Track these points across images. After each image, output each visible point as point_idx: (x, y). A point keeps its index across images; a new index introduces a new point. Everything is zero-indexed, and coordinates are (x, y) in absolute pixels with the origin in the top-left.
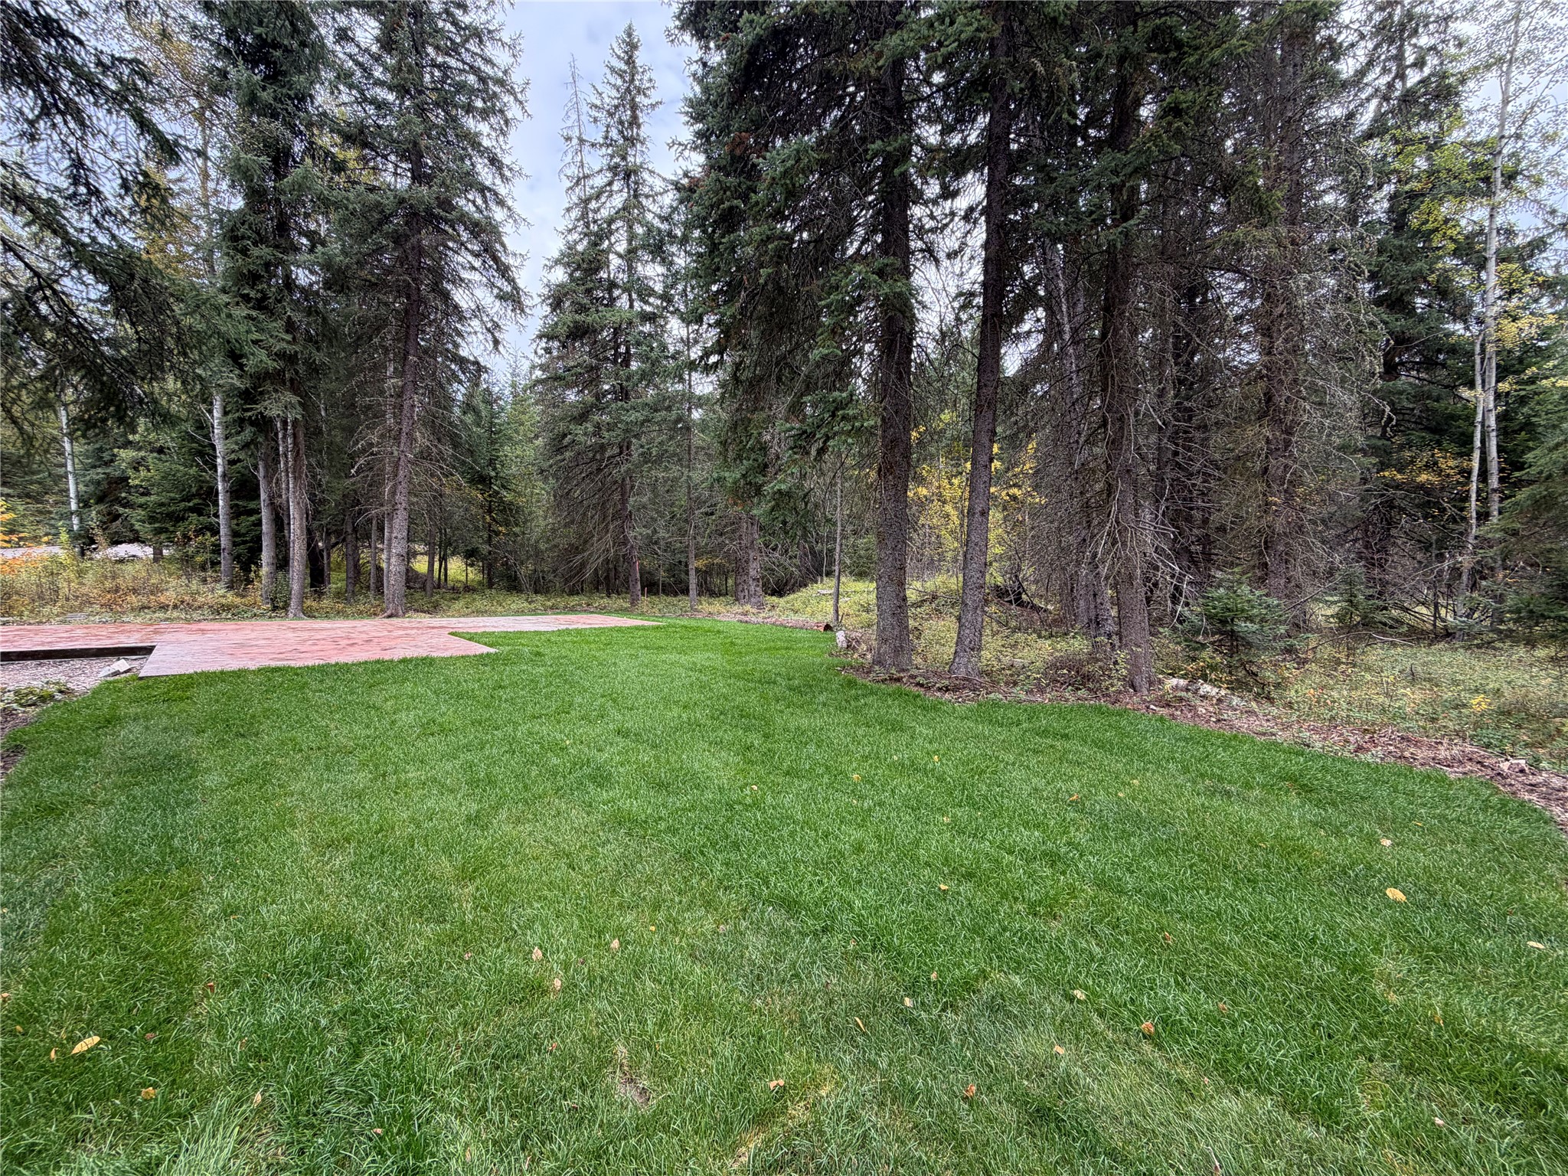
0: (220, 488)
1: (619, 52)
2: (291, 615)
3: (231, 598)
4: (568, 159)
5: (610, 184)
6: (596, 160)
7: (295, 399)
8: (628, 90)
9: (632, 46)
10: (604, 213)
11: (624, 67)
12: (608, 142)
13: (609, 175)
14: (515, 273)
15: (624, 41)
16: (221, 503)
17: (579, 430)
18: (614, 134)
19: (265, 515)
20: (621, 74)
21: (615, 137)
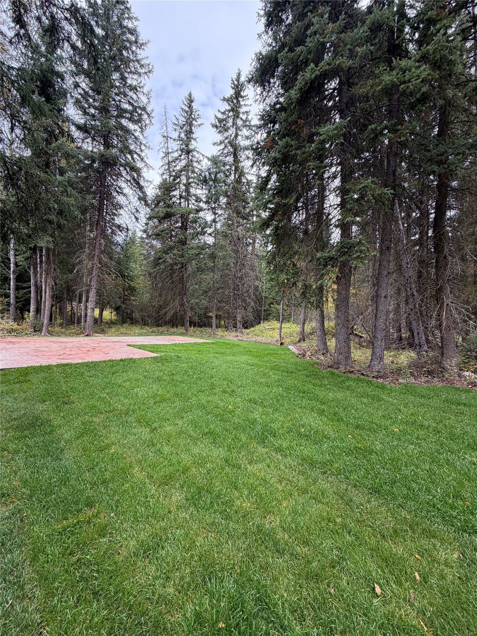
0: (12, 277)
1: (186, 103)
2: (43, 334)
3: (15, 326)
4: (162, 146)
5: (180, 156)
6: (174, 146)
7: (51, 239)
8: (189, 118)
9: (191, 101)
10: (178, 168)
11: (187, 109)
12: (180, 139)
13: (180, 152)
14: (145, 189)
15: (188, 99)
16: (12, 284)
17: (168, 256)
18: (183, 135)
19: (33, 289)
20: (186, 112)
21: (183, 137)
